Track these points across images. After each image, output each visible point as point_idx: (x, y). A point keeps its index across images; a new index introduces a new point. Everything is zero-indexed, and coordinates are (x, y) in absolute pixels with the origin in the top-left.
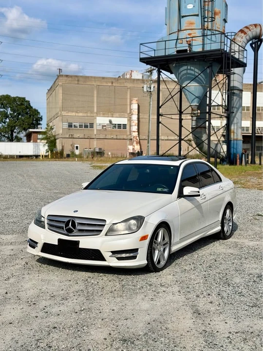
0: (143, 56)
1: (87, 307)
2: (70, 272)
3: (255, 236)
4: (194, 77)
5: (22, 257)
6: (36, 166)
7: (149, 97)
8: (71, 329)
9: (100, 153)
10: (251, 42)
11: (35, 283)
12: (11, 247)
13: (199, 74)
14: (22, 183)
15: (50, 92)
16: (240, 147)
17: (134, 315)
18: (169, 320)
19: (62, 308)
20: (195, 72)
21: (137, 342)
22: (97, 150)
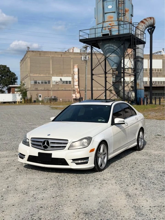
0: (81, 38)
1: (60, 194)
2: (46, 173)
3: (158, 148)
4: (114, 51)
5: (15, 165)
6: (15, 108)
7: (85, 63)
8: (52, 207)
9: (55, 99)
10: (148, 28)
11: (25, 180)
12: (7, 159)
13: (117, 49)
14: (8, 119)
15: (22, 62)
16: (142, 94)
17: (90, 198)
18: (112, 200)
19: (44, 195)
20: (114, 47)
21: (94, 215)
22: (53, 98)
